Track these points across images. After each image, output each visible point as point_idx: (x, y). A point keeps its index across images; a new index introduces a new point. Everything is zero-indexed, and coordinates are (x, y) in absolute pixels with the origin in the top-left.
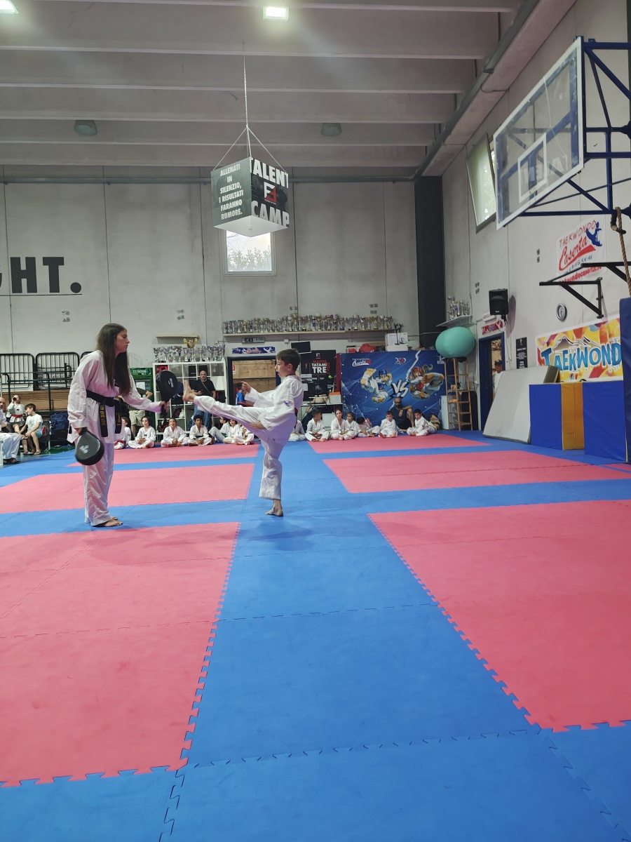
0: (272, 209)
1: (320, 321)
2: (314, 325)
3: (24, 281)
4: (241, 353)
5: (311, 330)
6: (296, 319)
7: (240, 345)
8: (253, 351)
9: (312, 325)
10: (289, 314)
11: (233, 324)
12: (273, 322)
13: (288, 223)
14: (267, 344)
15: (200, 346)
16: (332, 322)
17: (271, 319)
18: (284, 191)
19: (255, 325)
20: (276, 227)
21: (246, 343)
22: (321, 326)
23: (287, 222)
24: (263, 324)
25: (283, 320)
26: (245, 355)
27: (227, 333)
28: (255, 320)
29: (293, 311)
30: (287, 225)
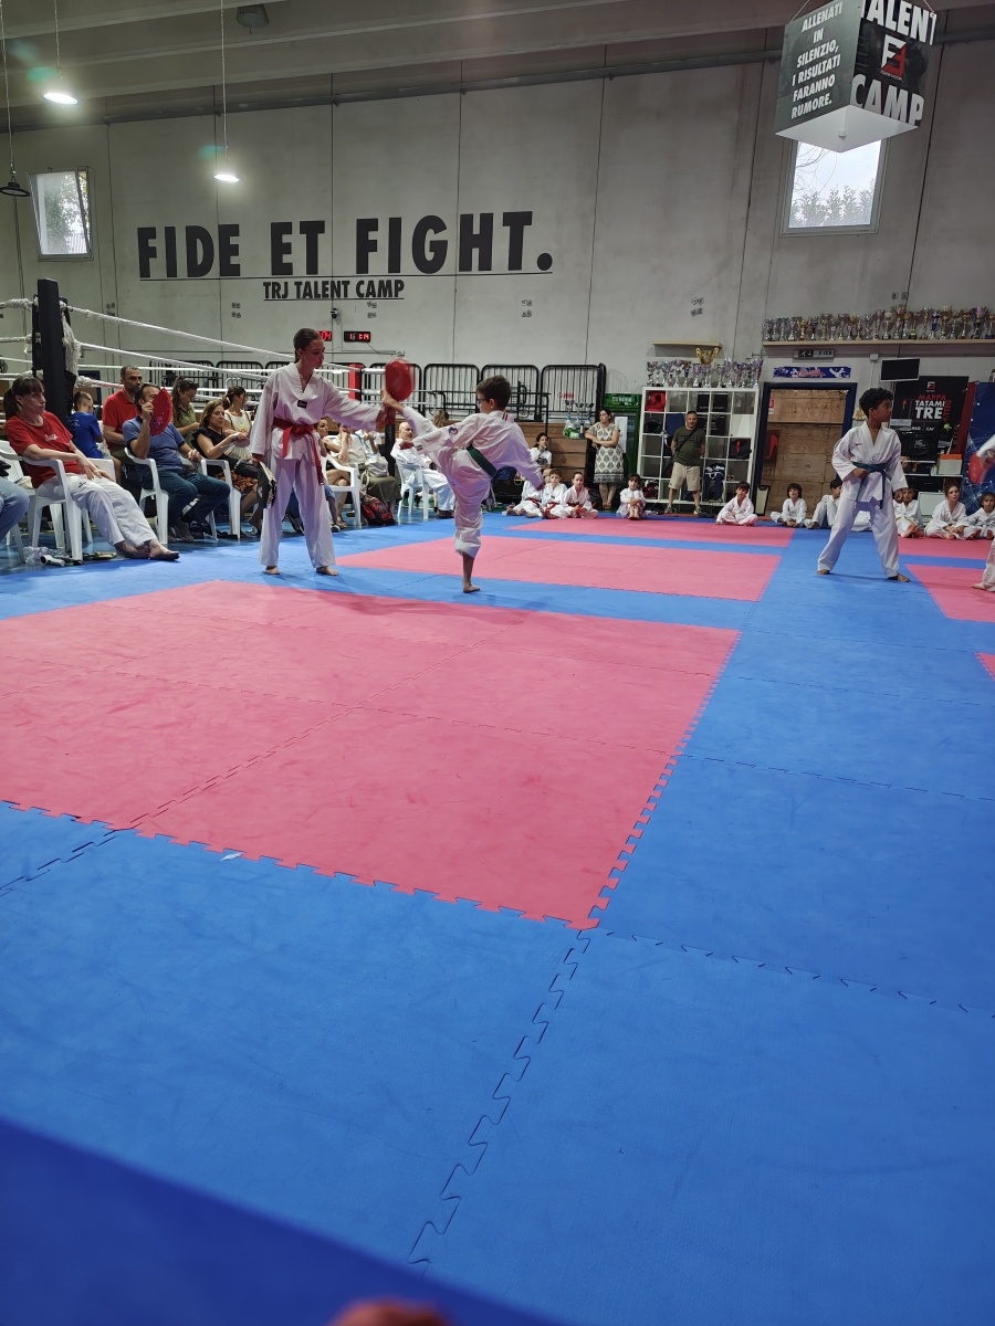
0: (892, 89)
1: (947, 320)
2: (934, 327)
3: (476, 252)
4: (789, 375)
5: (926, 338)
6: (901, 315)
7: (788, 362)
8: (811, 373)
9: (929, 327)
10: (887, 307)
11: (783, 325)
12: (856, 321)
13: (919, 118)
14: (838, 362)
15: (721, 362)
16: (971, 323)
17: (852, 315)
18: (923, 53)
19: (820, 327)
20: (894, 126)
21: (801, 357)
22: (948, 331)
23: (916, 115)
24: (837, 324)
25: (875, 317)
26: (794, 379)
27: (770, 340)
28: (823, 318)
29: (899, 301)
30: (917, 123)
